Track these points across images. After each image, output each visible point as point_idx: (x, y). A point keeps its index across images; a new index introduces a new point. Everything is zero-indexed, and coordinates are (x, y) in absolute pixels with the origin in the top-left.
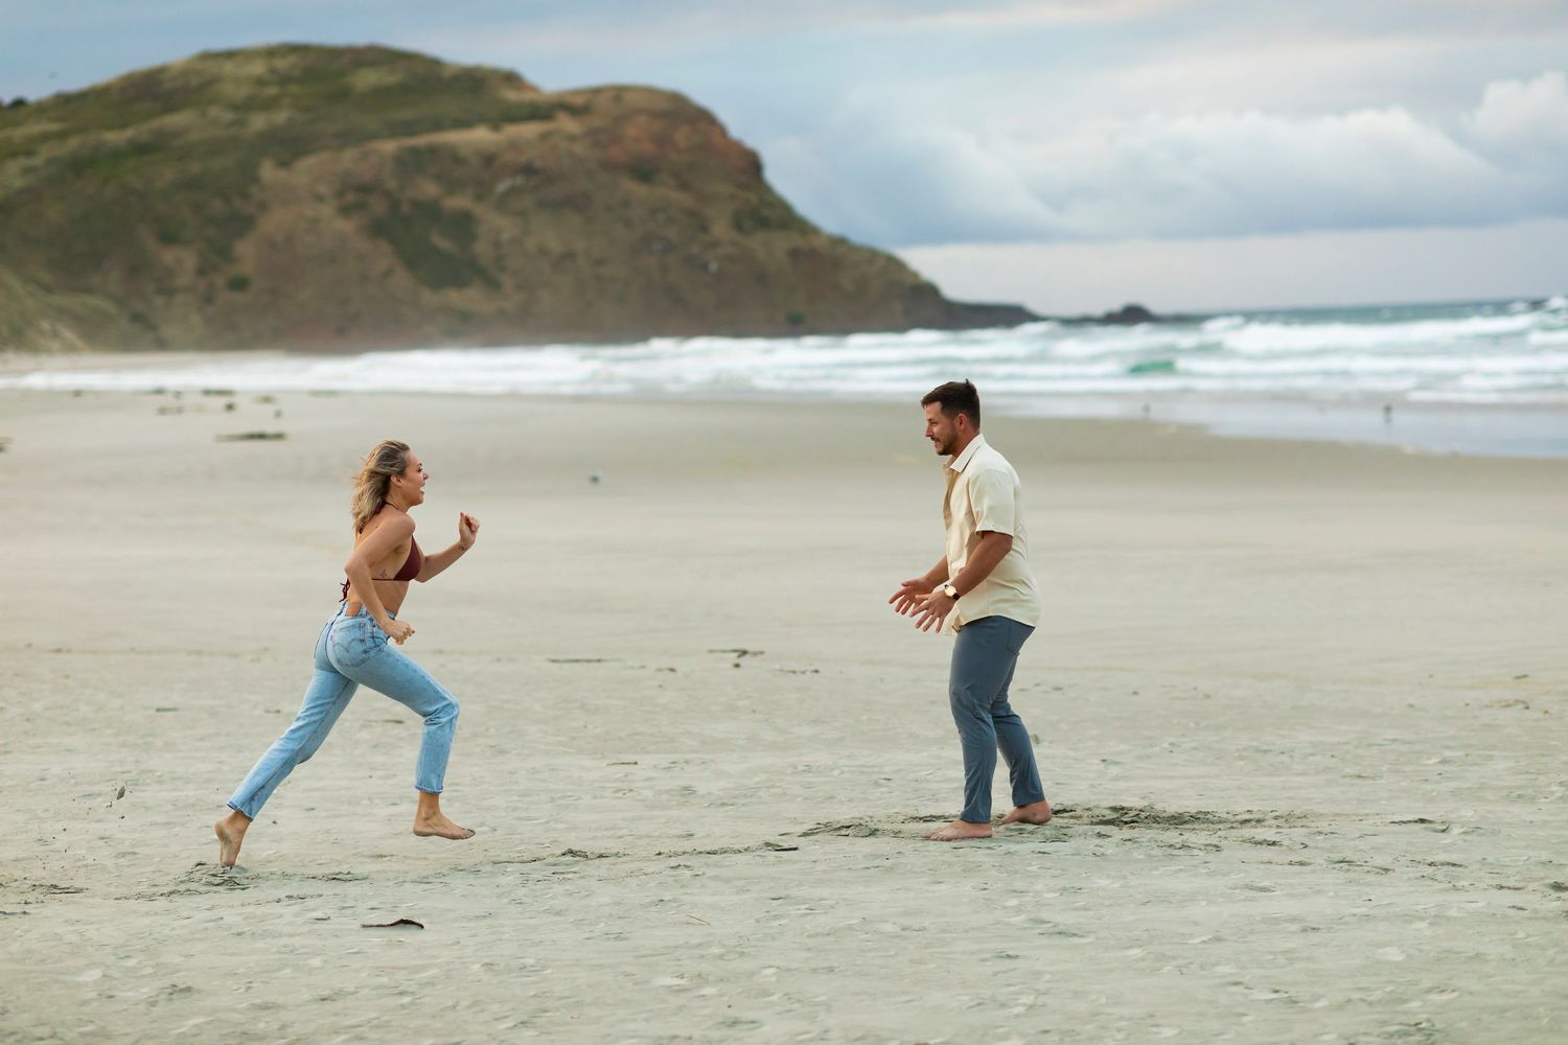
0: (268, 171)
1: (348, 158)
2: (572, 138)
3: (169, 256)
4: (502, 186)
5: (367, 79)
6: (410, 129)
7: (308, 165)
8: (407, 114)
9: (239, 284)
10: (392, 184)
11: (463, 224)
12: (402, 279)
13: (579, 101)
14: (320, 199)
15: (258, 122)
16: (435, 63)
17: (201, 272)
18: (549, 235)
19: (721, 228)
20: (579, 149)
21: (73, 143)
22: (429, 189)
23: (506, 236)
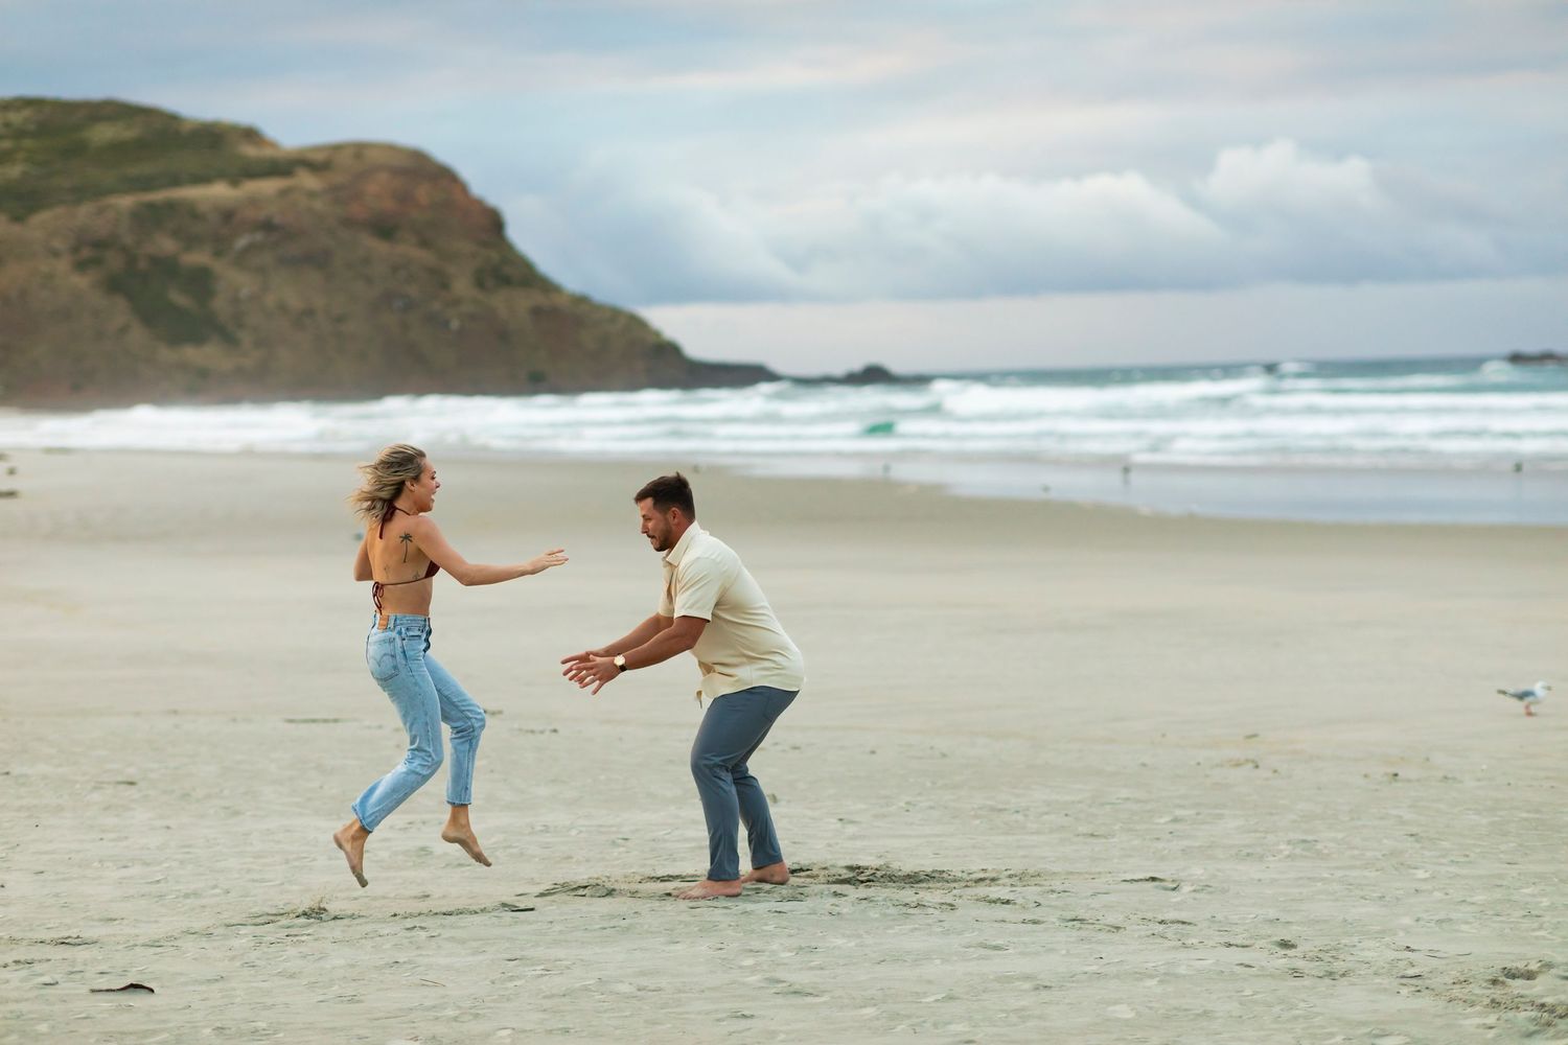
1: (84, 212)
2: (312, 194)
4: (241, 242)
5: (103, 134)
6: (147, 184)
7: (42, 220)
8: (145, 169)
10: (128, 240)
11: (201, 282)
12: (138, 335)
13: (320, 157)
14: (56, 254)
16: (173, 118)
18: (288, 291)
19: (462, 286)
20: (319, 205)
22: (166, 245)
23: (245, 292)
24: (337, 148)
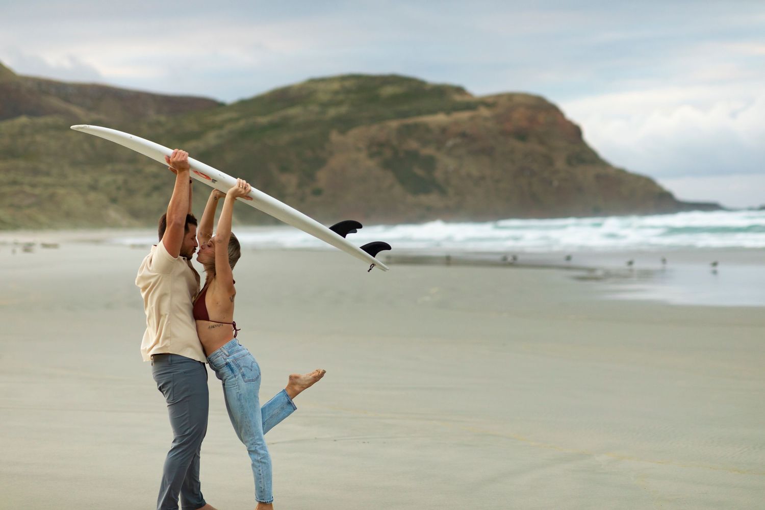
0: (335, 136)
1: (374, 130)
2: (486, 119)
3: (284, 178)
4: (450, 143)
5: (388, 91)
6: (405, 115)
7: (354, 133)
8: (405, 107)
9: (317, 192)
10: (395, 142)
11: (429, 163)
12: (398, 190)
13: (492, 100)
14: (359, 150)
15: (332, 112)
16: (422, 83)
17: (300, 185)
18: (472, 167)
19: (560, 164)
20: (489, 124)
21: (242, 123)
22: (413, 145)
23: (451, 168)
24: (499, 96)
